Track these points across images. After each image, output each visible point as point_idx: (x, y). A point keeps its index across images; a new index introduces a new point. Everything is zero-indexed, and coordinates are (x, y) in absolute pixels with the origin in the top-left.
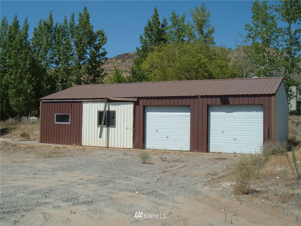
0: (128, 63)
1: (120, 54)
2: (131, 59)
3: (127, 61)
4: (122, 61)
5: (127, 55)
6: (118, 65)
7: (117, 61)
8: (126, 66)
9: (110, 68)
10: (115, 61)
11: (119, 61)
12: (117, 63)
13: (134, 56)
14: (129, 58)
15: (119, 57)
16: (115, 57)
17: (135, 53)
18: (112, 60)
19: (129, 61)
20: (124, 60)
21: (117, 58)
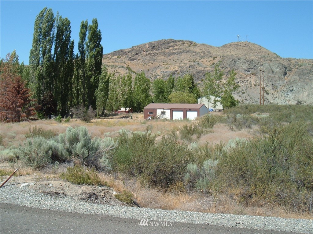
0: (123, 59)
1: (115, 51)
2: (126, 55)
3: (122, 57)
4: (118, 57)
5: (122, 52)
6: (114, 60)
7: (113, 57)
8: (122, 62)
9: (107, 64)
10: (111, 56)
11: (115, 57)
12: (113, 59)
13: (128, 53)
14: (124, 54)
15: (114, 53)
16: (111, 53)
17: (130, 50)
18: (108, 56)
19: (125, 57)
20: (119, 56)
21: (113, 54)
